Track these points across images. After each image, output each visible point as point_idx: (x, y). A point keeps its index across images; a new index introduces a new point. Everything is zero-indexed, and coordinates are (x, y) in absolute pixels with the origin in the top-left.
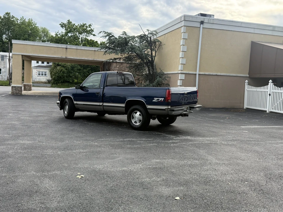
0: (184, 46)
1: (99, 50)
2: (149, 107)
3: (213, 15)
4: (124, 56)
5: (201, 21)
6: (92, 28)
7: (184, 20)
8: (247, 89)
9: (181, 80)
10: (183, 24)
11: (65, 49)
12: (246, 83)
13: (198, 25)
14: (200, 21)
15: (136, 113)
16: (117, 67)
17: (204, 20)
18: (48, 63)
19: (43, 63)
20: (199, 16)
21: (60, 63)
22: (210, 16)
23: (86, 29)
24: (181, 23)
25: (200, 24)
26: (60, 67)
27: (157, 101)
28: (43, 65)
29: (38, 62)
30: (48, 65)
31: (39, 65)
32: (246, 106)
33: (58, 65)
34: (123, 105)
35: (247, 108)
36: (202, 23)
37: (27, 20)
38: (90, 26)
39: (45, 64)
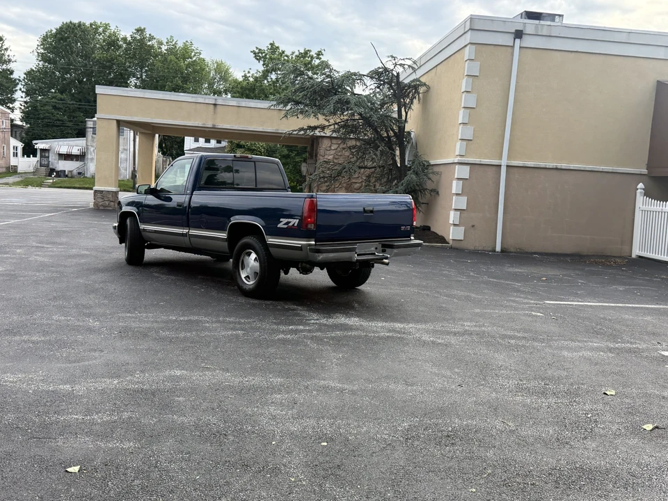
0: (469, 95)
1: (272, 107)
2: (271, 240)
3: (560, 16)
4: (332, 121)
5: (516, 31)
6: (323, 58)
7: (471, 29)
8: (641, 206)
9: (458, 179)
10: (468, 38)
11: (212, 107)
12: (639, 191)
13: (508, 40)
14: (513, 31)
15: (249, 254)
16: (333, 148)
17: (525, 27)
18: (219, 142)
19: (208, 141)
20: (521, 18)
21: (242, 143)
22: (552, 17)
23: (310, 63)
24: (464, 36)
25: (515, 39)
26: (243, 150)
27: (286, 226)
28: (207, 145)
29: (196, 140)
30: (219, 145)
31: (199, 146)
32: (636, 252)
33: (239, 146)
34: (224, 235)
35: (640, 257)
36: (519, 34)
37: (180, 44)
38: (319, 54)
39: (213, 143)
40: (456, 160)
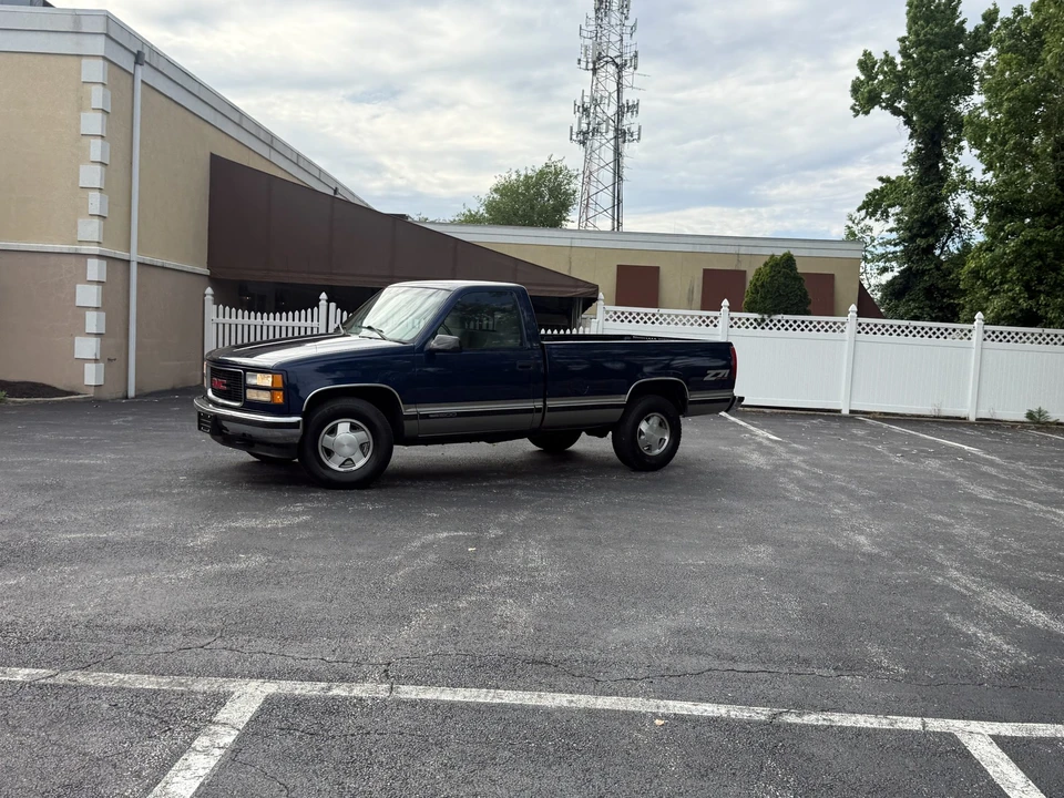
0: (104, 142)
2: (694, 396)
5: (139, 53)
7: (107, 35)
8: (214, 317)
9: (98, 282)
10: (93, 46)
12: (207, 297)
25: (135, 64)
27: (714, 379)
36: (141, 59)
40: (95, 249)
